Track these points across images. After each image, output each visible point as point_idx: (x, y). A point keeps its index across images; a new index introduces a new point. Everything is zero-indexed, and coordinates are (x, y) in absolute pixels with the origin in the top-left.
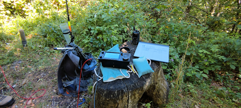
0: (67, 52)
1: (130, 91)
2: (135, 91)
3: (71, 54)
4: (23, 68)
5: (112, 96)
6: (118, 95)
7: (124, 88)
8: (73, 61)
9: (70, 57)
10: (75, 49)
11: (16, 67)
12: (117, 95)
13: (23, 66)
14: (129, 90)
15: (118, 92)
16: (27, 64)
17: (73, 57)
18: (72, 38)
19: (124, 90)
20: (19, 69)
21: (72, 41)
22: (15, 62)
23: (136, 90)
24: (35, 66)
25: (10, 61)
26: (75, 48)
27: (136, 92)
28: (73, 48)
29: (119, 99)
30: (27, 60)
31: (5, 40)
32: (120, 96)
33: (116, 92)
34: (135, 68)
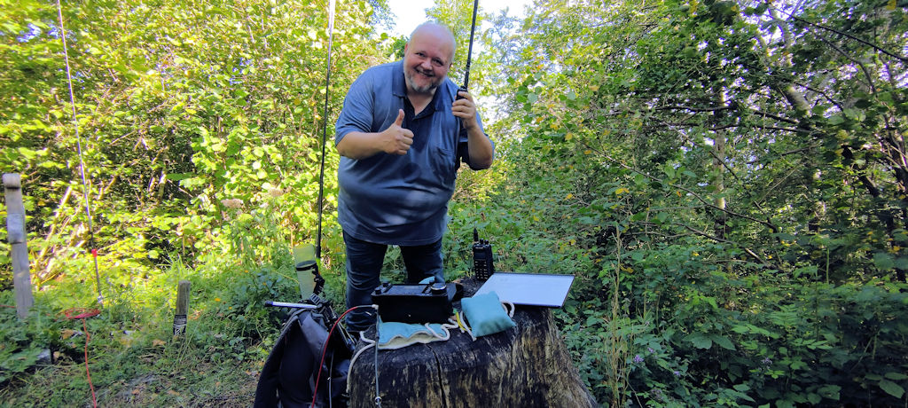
0: (298, 315)
1: (446, 370)
2: (463, 379)
3: (308, 321)
4: (154, 396)
5: (394, 382)
6: (412, 380)
7: (429, 360)
8: (311, 341)
9: (302, 327)
10: (319, 310)
11: (135, 392)
12: (407, 379)
13: (157, 391)
14: (443, 368)
15: (410, 369)
16: (166, 387)
17: (311, 327)
18: (317, 282)
19: (429, 367)
20: (141, 399)
21: (317, 291)
22: (137, 377)
23: (464, 374)
24: (192, 391)
25: (125, 372)
26: (320, 306)
27: (466, 385)
28: (315, 307)
29: (415, 397)
30: (172, 376)
31: (125, 323)
32: (416, 383)
33: (405, 372)
34: (466, 321)
